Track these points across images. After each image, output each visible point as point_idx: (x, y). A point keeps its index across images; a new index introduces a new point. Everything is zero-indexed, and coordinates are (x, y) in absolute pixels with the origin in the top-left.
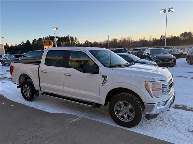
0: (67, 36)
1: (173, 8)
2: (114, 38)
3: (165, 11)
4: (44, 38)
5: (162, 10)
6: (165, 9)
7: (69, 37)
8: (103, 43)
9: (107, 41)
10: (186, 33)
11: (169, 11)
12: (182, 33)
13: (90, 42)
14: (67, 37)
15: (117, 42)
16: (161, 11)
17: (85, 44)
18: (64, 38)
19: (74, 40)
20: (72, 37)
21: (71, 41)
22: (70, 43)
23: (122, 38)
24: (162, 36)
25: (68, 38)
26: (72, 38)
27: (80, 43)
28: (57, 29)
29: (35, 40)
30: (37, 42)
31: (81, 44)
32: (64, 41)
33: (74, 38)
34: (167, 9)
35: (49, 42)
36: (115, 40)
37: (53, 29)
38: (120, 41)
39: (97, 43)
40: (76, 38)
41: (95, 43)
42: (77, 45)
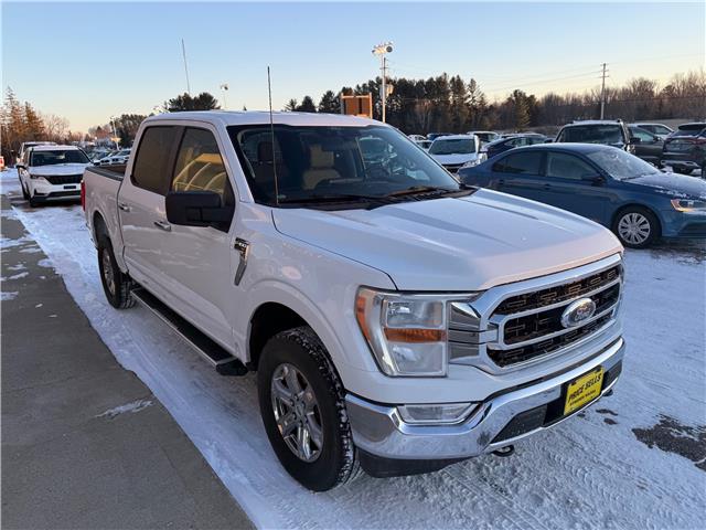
2: (637, 78)
4: (361, 86)
7: (448, 81)
8: (587, 98)
13: (528, 95)
14: (439, 80)
15: (652, 93)
17: (507, 104)
18: (428, 83)
19: (464, 92)
20: (459, 80)
21: (451, 94)
22: (447, 102)
23: (676, 76)
25: (445, 82)
26: (458, 84)
27: (489, 103)
28: (389, 50)
29: (330, 94)
30: (335, 101)
31: (491, 106)
32: (428, 96)
33: (466, 82)
35: (360, 99)
36: (643, 89)
37: (377, 52)
38: (669, 88)
39: (558, 99)
40: (472, 81)
41: (552, 102)
42: (475, 108)
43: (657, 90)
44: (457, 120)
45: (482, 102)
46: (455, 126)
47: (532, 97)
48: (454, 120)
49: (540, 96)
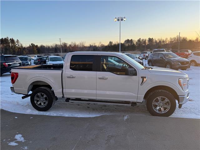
0: (6, 37)
1: (125, 17)
2: (63, 42)
3: (118, 20)
5: (116, 18)
6: (119, 18)
7: (9, 39)
8: (52, 46)
9: (56, 45)
10: (128, 40)
11: (122, 20)
12: (125, 40)
13: (36, 45)
14: (5, 39)
16: (116, 20)
17: (29, 47)
19: (15, 43)
20: (13, 39)
21: (11, 43)
22: (10, 46)
23: (72, 42)
24: (110, 42)
25: (8, 40)
26: (12, 41)
27: (24, 47)
33: (15, 40)
34: (120, 18)
36: (65, 45)
38: (70, 45)
39: (44, 46)
40: (17, 40)
41: (42, 47)
42: (19, 48)
43: (68, 45)
44: (14, 51)
45: (22, 46)
46: (13, 53)
47: (37, 45)
48: (13, 51)
49: (39, 45)
